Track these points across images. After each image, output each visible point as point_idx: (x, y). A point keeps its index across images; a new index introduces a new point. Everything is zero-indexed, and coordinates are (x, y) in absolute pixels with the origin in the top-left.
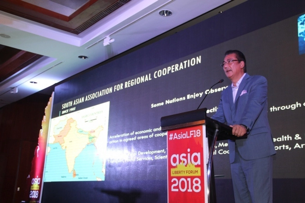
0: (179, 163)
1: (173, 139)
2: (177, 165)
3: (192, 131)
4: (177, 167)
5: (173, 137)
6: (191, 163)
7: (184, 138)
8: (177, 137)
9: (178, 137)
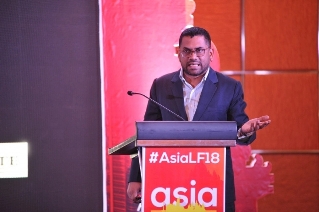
0: (172, 202)
1: (157, 162)
2: (165, 206)
3: (203, 154)
4: (165, 209)
5: (159, 158)
6: (197, 203)
7: (183, 162)
8: (167, 160)
9: (170, 160)
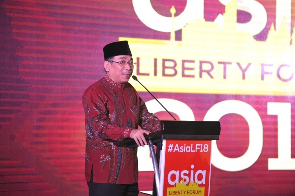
0: (179, 181)
1: (172, 151)
2: (175, 184)
3: (199, 145)
4: (175, 186)
5: (173, 148)
6: (194, 182)
7: (187, 151)
8: (178, 150)
9: (180, 150)
